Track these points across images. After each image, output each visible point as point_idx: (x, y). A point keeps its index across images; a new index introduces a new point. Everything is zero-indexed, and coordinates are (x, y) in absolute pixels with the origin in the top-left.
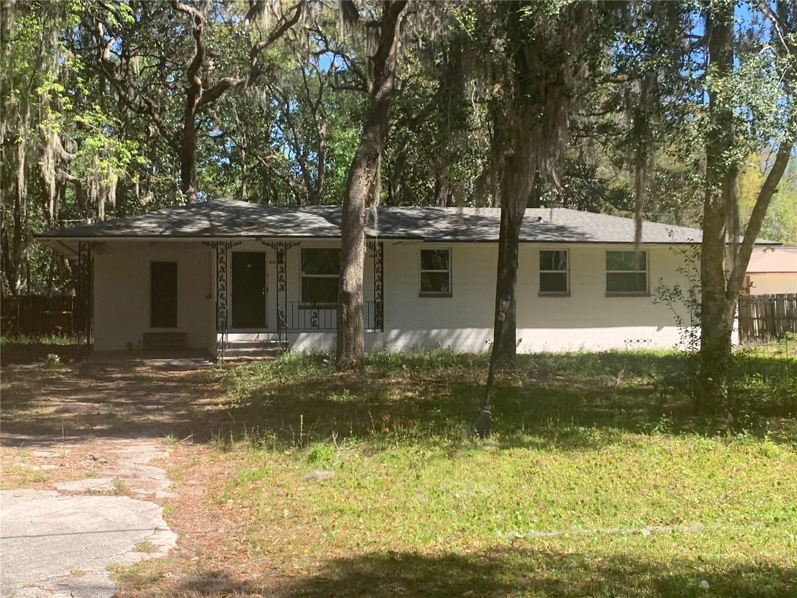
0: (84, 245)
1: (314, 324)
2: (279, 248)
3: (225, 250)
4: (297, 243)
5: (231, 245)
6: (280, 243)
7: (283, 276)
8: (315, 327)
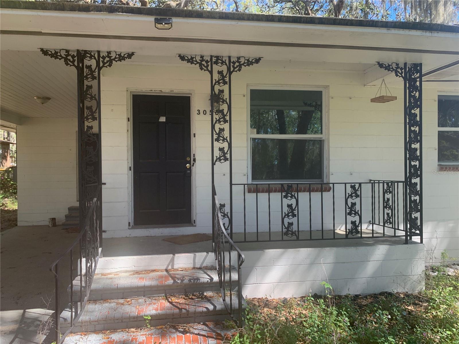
1: (288, 230)
3: (97, 70)
4: (252, 60)
5: (108, 59)
6: (218, 60)
7: (223, 130)
8: (290, 235)
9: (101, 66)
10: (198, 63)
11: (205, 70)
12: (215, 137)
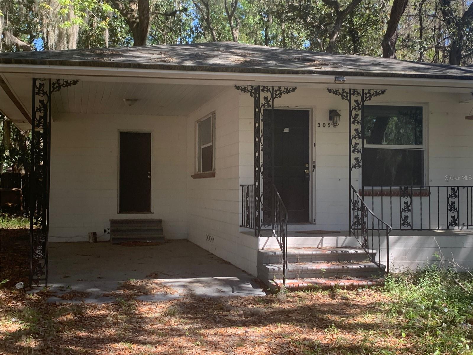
0: (42, 85)
1: (404, 221)
2: (353, 98)
3: (271, 100)
4: (379, 92)
5: (279, 92)
6: (354, 92)
7: (358, 144)
8: (406, 226)
9: (274, 97)
10: (340, 94)
11: (345, 100)
12: (352, 149)
